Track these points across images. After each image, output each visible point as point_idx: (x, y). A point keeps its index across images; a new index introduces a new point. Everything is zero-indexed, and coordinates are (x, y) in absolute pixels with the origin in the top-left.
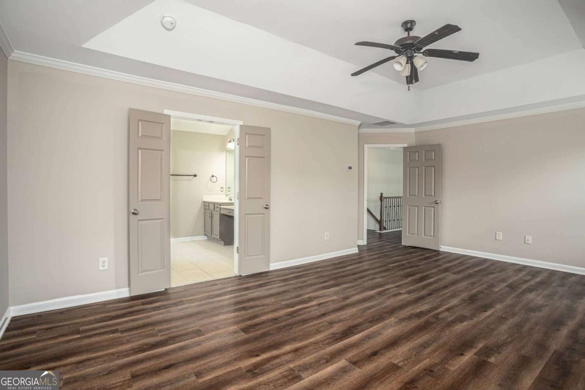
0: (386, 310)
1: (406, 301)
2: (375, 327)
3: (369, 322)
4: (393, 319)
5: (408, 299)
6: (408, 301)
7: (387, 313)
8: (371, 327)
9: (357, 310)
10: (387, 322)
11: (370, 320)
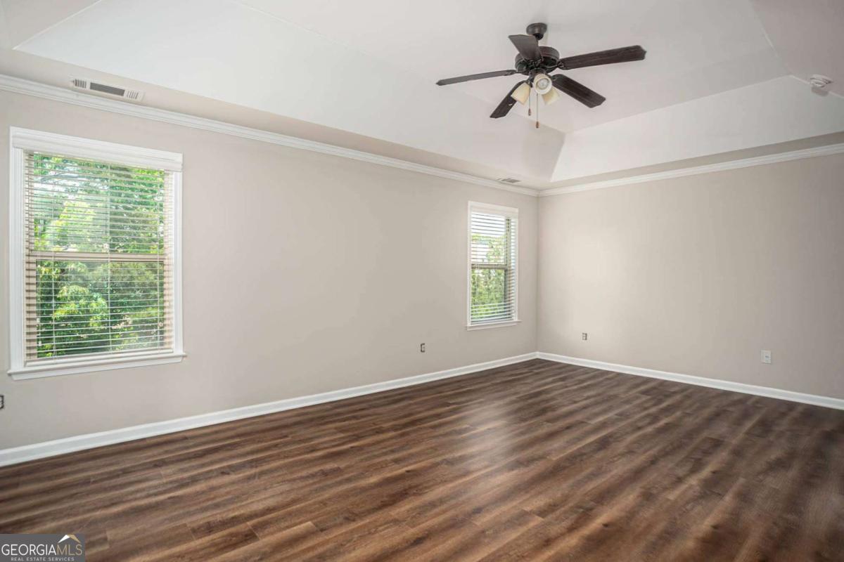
0: (566, 472)
1: (533, 492)
2: (575, 448)
3: (585, 454)
4: (554, 459)
5: (528, 496)
6: (527, 492)
7: (564, 468)
8: (580, 448)
9: (610, 471)
10: (562, 455)
11: (585, 457)
